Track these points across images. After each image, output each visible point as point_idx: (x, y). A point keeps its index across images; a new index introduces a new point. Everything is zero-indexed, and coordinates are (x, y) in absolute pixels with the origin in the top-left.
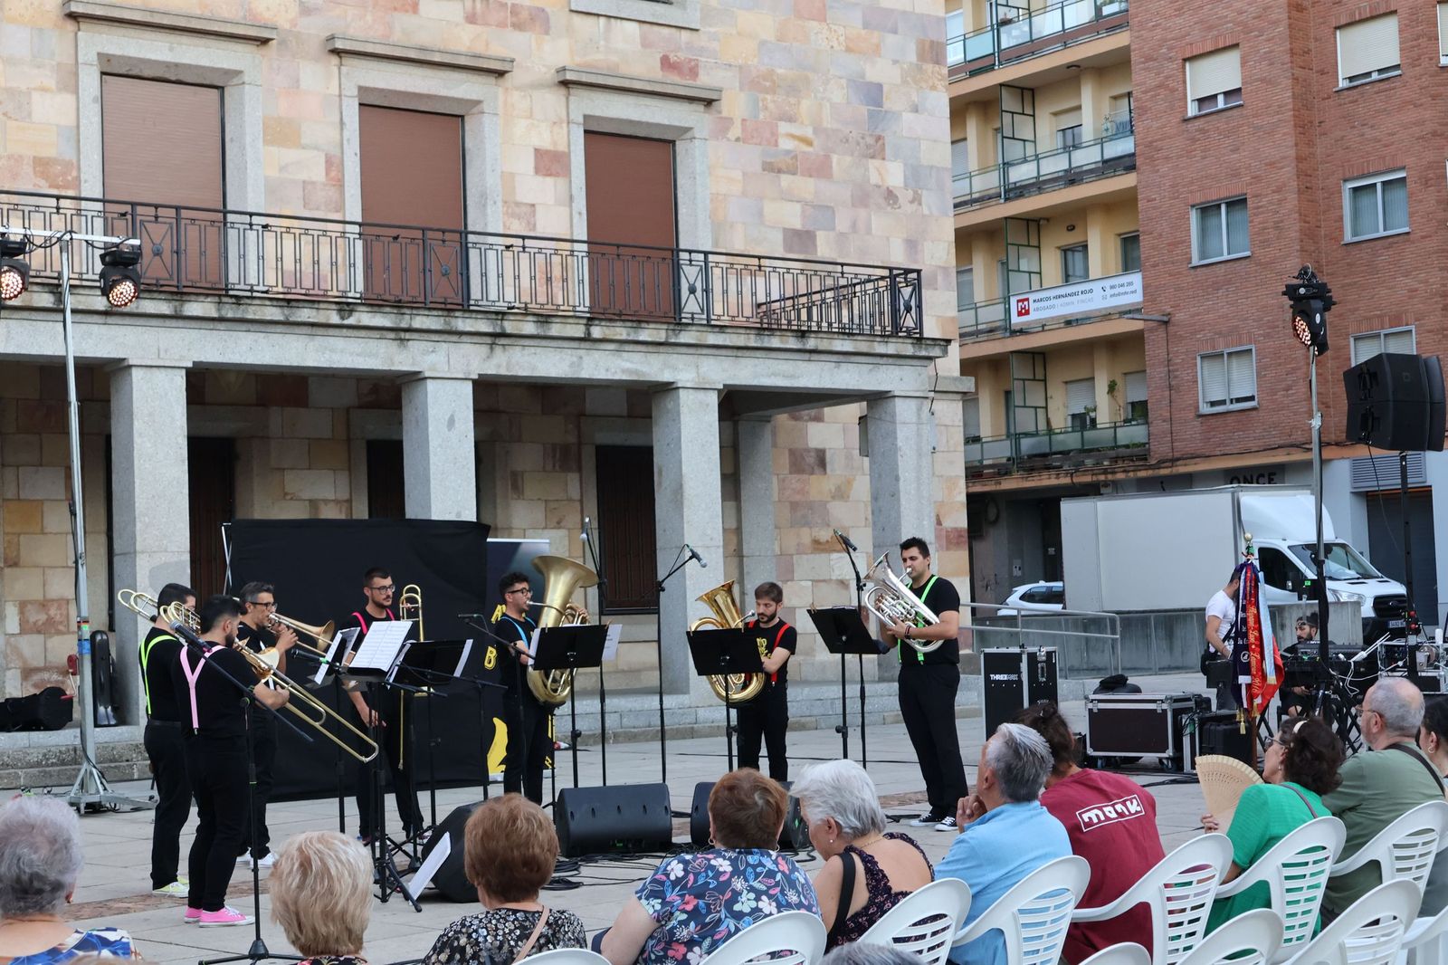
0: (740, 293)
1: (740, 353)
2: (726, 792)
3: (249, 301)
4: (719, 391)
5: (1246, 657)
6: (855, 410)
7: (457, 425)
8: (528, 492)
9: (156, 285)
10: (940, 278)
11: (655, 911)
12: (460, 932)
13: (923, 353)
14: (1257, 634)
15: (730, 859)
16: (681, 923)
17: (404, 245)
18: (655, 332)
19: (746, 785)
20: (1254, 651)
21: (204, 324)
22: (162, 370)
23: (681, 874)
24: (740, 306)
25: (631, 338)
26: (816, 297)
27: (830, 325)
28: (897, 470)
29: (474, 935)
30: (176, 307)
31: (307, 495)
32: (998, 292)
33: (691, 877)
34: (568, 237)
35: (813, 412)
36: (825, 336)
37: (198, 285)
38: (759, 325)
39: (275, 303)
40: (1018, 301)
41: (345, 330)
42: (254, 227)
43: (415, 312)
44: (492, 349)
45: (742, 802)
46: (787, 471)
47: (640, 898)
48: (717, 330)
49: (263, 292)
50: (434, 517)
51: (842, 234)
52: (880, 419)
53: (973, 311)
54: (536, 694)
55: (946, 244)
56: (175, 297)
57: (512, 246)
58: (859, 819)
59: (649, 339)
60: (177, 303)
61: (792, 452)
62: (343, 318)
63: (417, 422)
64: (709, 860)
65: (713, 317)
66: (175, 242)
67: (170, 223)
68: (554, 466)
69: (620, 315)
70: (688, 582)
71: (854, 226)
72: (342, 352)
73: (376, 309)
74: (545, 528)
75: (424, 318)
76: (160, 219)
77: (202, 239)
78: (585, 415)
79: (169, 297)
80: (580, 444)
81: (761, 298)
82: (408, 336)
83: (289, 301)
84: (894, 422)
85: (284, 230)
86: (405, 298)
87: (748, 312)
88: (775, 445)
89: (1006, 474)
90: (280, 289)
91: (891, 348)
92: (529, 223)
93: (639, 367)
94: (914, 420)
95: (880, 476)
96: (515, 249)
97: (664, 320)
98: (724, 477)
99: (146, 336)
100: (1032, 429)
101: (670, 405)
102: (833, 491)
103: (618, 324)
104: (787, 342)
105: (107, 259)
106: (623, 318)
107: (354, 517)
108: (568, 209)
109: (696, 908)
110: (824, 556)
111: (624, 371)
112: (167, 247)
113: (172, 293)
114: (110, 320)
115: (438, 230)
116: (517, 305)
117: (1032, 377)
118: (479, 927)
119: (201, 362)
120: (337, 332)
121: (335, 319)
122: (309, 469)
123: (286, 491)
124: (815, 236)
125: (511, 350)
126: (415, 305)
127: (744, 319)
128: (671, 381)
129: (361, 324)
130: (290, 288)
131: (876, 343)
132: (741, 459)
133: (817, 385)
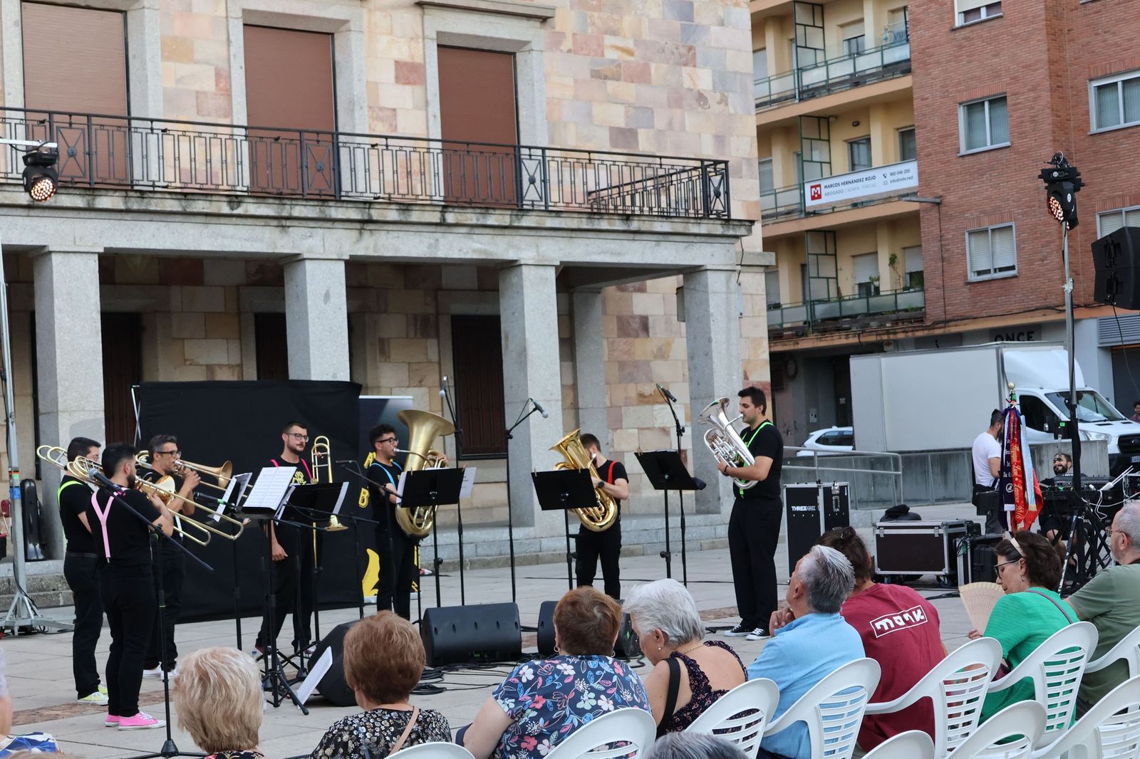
0: (573, 183)
1: (573, 234)
2: (569, 608)
3: (151, 195)
4: (556, 267)
5: (1010, 488)
6: (673, 282)
7: (332, 300)
8: (393, 355)
10: (744, 168)
11: (510, 709)
12: (343, 730)
13: (731, 232)
14: (1020, 469)
15: (573, 664)
16: (532, 719)
17: (284, 145)
18: (501, 217)
19: (586, 601)
20: (1017, 483)
21: (113, 215)
22: (78, 255)
23: (531, 677)
24: (573, 194)
25: (480, 223)
26: (638, 186)
27: (651, 209)
28: (710, 333)
29: (355, 732)
30: (89, 201)
31: (202, 361)
32: (794, 180)
33: (540, 680)
34: (425, 137)
35: (637, 284)
36: (646, 219)
37: (108, 182)
38: (589, 210)
39: (174, 196)
40: (812, 187)
41: (234, 219)
42: (155, 131)
43: (294, 202)
44: (361, 233)
45: (582, 615)
46: (615, 335)
47: (496, 698)
48: (554, 214)
49: (163, 187)
50: (314, 378)
51: (660, 132)
52: (694, 289)
53: (773, 196)
54: (403, 528)
55: (749, 139)
56: (88, 193)
57: (377, 145)
58: (683, 628)
59: (496, 223)
60: (90, 198)
61: (620, 319)
62: (232, 209)
63: (298, 297)
64: (555, 665)
65: (550, 204)
66: (87, 145)
67: (84, 129)
68: (416, 333)
69: (470, 203)
70: (532, 431)
71: (670, 124)
72: (232, 238)
73: (260, 200)
74: (409, 386)
75: (302, 208)
76: (73, 126)
77: (111, 143)
78: (441, 289)
79: (83, 192)
80: (437, 314)
81: (592, 187)
82: (288, 223)
83: (185, 194)
84: (706, 292)
85: (181, 133)
86: (285, 191)
87: (580, 199)
88: (605, 313)
89: (803, 335)
90: (178, 184)
91: (703, 228)
92: (391, 125)
93: (487, 248)
94: (724, 289)
96: (379, 147)
97: (508, 207)
98: (561, 340)
99: (64, 226)
100: (825, 296)
101: (515, 280)
102: (655, 351)
103: (469, 210)
104: (614, 225)
105: (29, 160)
106: (473, 205)
107: (245, 379)
108: (424, 113)
110: (648, 407)
111: (474, 251)
112: (80, 150)
113: (85, 189)
114: (32, 212)
115: (313, 132)
116: (382, 195)
117: (824, 252)
118: (359, 725)
119: (111, 248)
120: (227, 220)
121: (225, 209)
122: (206, 338)
123: (186, 357)
124: (637, 133)
125: (377, 234)
126: (294, 197)
127: (577, 205)
128: (515, 259)
129: (248, 213)
130: (187, 183)
131: (690, 225)
132: (576, 326)
133: (641, 262)
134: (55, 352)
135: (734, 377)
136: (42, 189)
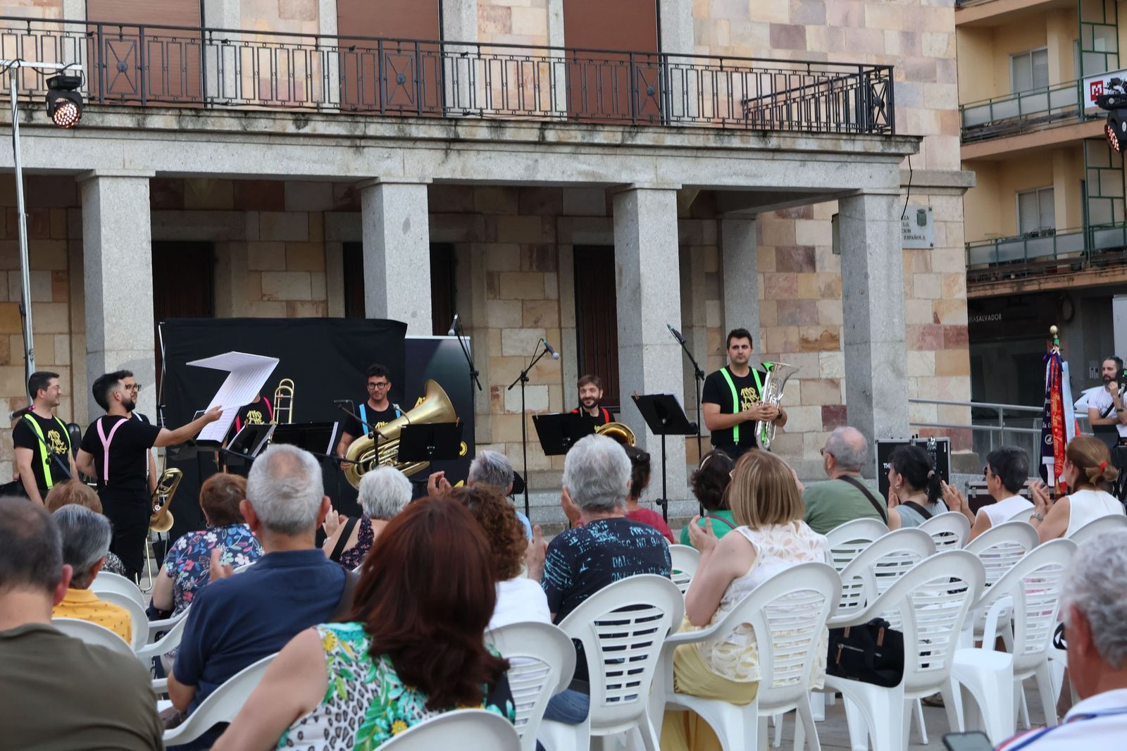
0: (700, 94)
1: (699, 154)
3: (208, 114)
4: (678, 191)
5: (1050, 439)
6: (833, 207)
7: (412, 229)
8: (504, 292)
9: (121, 100)
10: (939, 70)
13: (893, 150)
14: (1060, 419)
15: (217, 533)
16: (185, 579)
17: (359, 56)
18: (611, 134)
21: (166, 136)
22: (127, 180)
23: (184, 546)
24: (701, 107)
25: (585, 141)
26: (795, 94)
27: (794, 124)
28: (866, 267)
30: (139, 120)
31: (283, 296)
33: (190, 548)
34: (544, 44)
35: (802, 208)
36: (788, 135)
37: (161, 99)
38: (721, 126)
39: (233, 115)
40: (1092, 84)
41: (302, 139)
42: (214, 42)
43: (369, 120)
44: (447, 154)
46: (775, 270)
48: (675, 131)
49: (223, 104)
50: (391, 316)
51: (833, 29)
52: (850, 217)
53: (1046, 96)
55: (946, 36)
56: (138, 111)
57: (467, 53)
59: (605, 142)
60: (140, 117)
61: (779, 250)
62: (298, 128)
63: (375, 226)
64: (202, 535)
65: (672, 118)
66: (139, 57)
67: (135, 41)
68: (531, 265)
69: (576, 118)
71: (846, 19)
72: (299, 159)
73: (330, 118)
74: (522, 327)
75: (378, 126)
76: (124, 38)
77: (165, 52)
78: (562, 215)
79: (132, 111)
80: (557, 244)
81: (723, 99)
82: (363, 143)
83: (246, 112)
84: (863, 220)
85: (261, 45)
86: (361, 107)
87: (709, 112)
88: (760, 243)
89: (1080, 269)
90: (257, 102)
91: (858, 146)
92: (504, 26)
93: (596, 169)
94: (885, 217)
95: (850, 273)
96: (471, 57)
97: (619, 123)
99: (112, 148)
100: (1107, 220)
101: (629, 206)
102: (823, 288)
103: (573, 127)
104: (748, 142)
106: (580, 121)
107: (330, 316)
108: (544, 10)
109: (194, 567)
110: (813, 355)
111: (580, 173)
112: (131, 63)
113: (135, 107)
115: (393, 40)
116: (472, 110)
117: (1109, 166)
119: (164, 172)
120: (294, 140)
121: (291, 128)
122: (286, 271)
123: (263, 292)
124: (805, 30)
125: (465, 155)
126: (369, 113)
127: (706, 120)
128: (629, 182)
129: (317, 132)
130: (249, 100)
131: (842, 141)
132: (724, 258)
133: (781, 184)
134: (102, 285)
135: (896, 320)
136: (65, 114)
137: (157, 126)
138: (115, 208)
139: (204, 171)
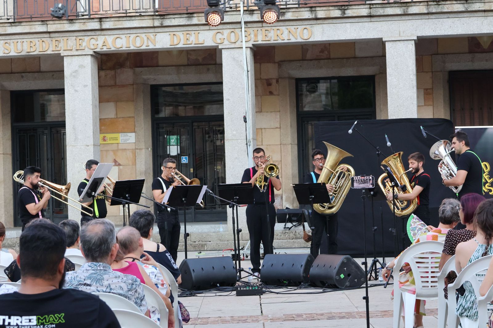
3: (444, 3)
22: (401, 42)
60: (405, 8)
119: (423, 36)
137: (414, 12)
138: (395, 57)
139: (446, 34)
